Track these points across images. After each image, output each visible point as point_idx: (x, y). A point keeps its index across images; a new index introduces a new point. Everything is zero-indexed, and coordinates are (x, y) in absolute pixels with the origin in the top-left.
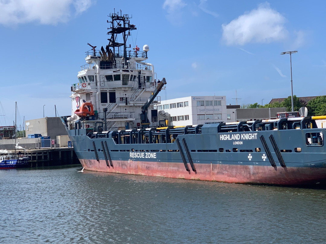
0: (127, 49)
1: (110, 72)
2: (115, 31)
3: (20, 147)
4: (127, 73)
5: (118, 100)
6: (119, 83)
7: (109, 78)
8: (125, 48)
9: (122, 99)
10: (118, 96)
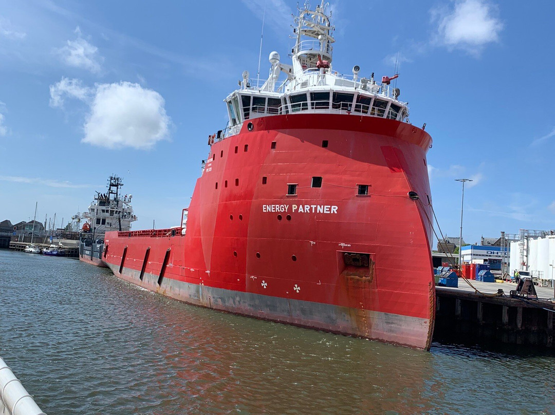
0: (118, 196)
1: (104, 208)
2: (112, 185)
3: (61, 244)
4: (113, 209)
5: (106, 223)
6: (108, 215)
7: (103, 211)
8: (117, 195)
9: (108, 223)
10: (107, 221)
